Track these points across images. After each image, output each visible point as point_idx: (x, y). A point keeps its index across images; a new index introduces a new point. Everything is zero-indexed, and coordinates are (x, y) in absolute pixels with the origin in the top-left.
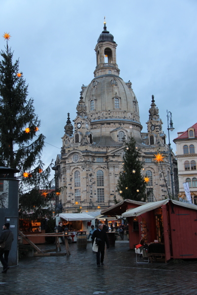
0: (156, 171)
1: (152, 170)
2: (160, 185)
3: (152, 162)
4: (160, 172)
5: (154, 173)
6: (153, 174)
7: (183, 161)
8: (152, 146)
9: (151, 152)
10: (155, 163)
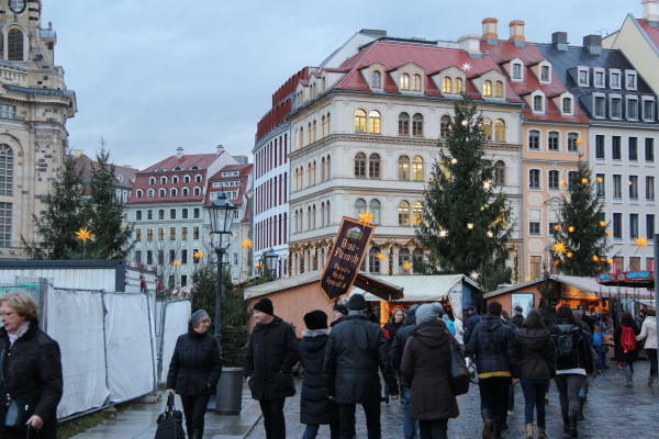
0: (26, 151)
1: (13, 145)
2: (39, 197)
3: (15, 119)
4: (40, 156)
5: (21, 154)
6: (17, 159)
7: (353, 152)
8: (16, 64)
9: (18, 86)
10: (26, 123)
